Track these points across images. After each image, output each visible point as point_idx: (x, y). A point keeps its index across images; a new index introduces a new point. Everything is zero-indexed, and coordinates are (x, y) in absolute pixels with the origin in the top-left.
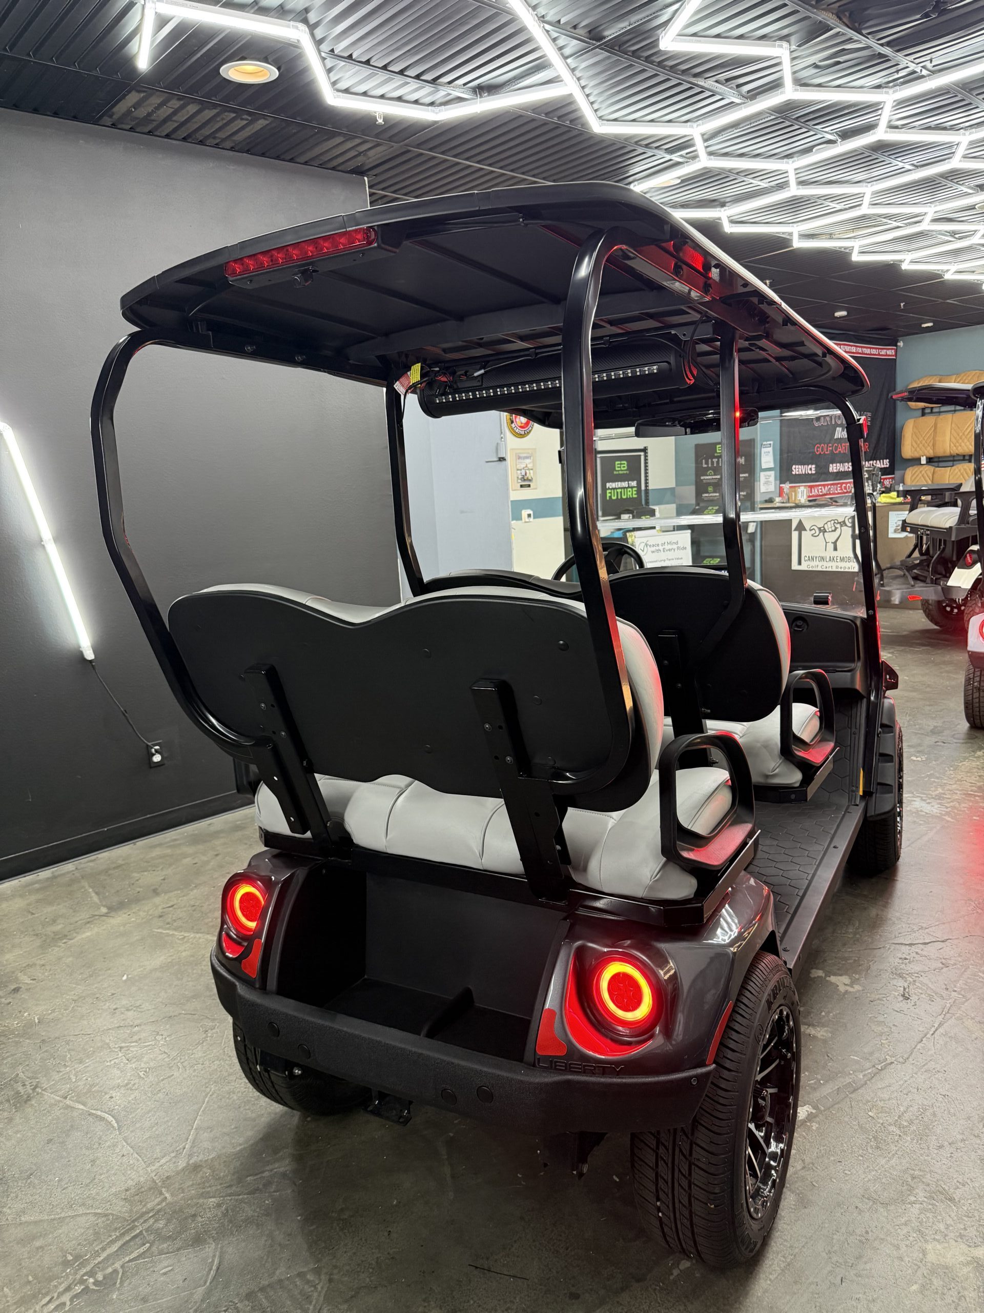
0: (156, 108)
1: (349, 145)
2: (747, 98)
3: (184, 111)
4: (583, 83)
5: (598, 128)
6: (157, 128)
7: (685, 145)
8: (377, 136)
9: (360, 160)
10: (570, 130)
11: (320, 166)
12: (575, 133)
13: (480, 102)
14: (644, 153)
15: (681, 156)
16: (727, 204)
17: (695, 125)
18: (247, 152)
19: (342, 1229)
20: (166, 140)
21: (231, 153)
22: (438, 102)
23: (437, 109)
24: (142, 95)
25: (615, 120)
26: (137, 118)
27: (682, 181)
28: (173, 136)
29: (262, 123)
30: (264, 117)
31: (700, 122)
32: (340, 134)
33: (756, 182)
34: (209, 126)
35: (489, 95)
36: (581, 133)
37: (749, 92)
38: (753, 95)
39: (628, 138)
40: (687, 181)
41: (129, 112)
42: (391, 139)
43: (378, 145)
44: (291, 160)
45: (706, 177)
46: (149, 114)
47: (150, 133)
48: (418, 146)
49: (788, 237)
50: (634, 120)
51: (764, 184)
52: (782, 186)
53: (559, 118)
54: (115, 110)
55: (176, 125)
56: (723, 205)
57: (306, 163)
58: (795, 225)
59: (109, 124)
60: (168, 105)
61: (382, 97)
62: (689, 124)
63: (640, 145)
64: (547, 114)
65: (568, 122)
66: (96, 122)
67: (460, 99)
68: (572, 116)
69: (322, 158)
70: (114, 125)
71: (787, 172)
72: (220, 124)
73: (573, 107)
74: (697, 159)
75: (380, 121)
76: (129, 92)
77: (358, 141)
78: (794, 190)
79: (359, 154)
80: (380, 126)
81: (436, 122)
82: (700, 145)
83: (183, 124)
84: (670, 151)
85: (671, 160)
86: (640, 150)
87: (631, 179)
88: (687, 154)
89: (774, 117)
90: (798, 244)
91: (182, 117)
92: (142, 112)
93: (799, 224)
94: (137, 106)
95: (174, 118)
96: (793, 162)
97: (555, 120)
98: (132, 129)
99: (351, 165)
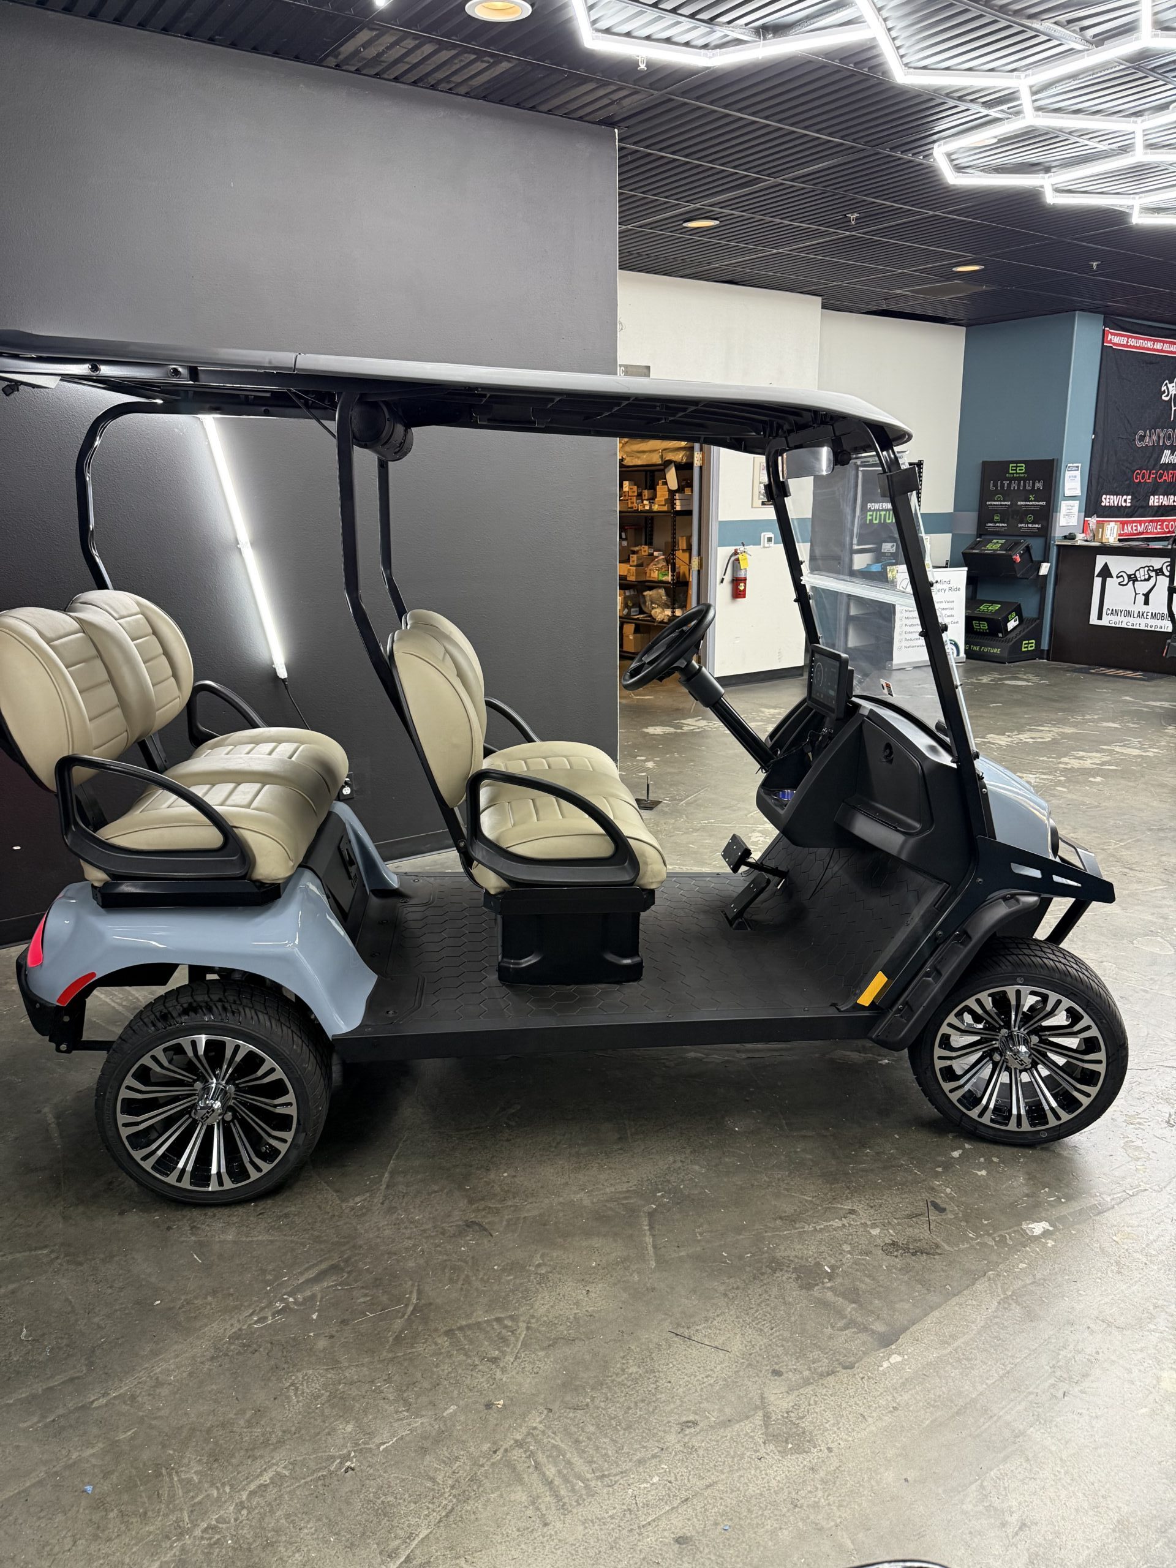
0: (388, 48)
1: (601, 92)
2: (1092, 44)
3: (419, 52)
4: (890, 24)
5: (902, 77)
6: (384, 71)
7: (1008, 98)
8: (635, 82)
9: (613, 109)
10: (868, 78)
11: (565, 115)
12: (875, 81)
13: (764, 46)
14: (956, 107)
15: (1002, 111)
16: (1053, 170)
17: (1023, 75)
18: (484, 98)
19: (539, 1283)
20: (394, 83)
21: (465, 100)
22: (713, 44)
23: (710, 52)
24: (375, 33)
25: (925, 68)
26: (365, 59)
27: (1000, 141)
28: (401, 80)
29: (505, 66)
30: (508, 59)
31: (1030, 72)
32: (592, 80)
33: (1092, 144)
34: (445, 68)
35: (774, 37)
36: (881, 83)
37: (1095, 36)
38: (1100, 40)
39: (937, 91)
40: (1004, 141)
41: (357, 52)
42: (651, 86)
43: (636, 92)
44: (533, 108)
45: (1029, 136)
46: (379, 55)
47: (377, 75)
48: (684, 94)
49: (1127, 211)
50: (947, 69)
51: (1102, 147)
52: (1124, 150)
53: (856, 64)
54: (342, 49)
55: (407, 67)
56: (1047, 170)
57: (549, 112)
58: (1137, 196)
59: (333, 65)
60: (402, 44)
61: (648, 38)
62: (1015, 73)
63: (952, 98)
64: (841, 60)
65: (866, 70)
66: (320, 63)
67: (738, 42)
68: (874, 62)
69: (567, 106)
70: (338, 67)
71: (1133, 133)
72: (458, 66)
73: (874, 52)
74: (1021, 116)
75: (642, 66)
76: (360, 30)
77: (613, 88)
78: (1140, 156)
79: (612, 103)
80: (642, 71)
81: (708, 68)
82: (1026, 100)
83: (415, 66)
84: (988, 105)
85: (987, 116)
86: (951, 103)
87: (935, 137)
88: (1009, 108)
89: (1124, 67)
90: (1138, 219)
91: (414, 59)
92: (371, 52)
93: (1143, 195)
94: (365, 45)
95: (406, 60)
96: (1142, 121)
97: (851, 66)
98: (358, 71)
99: (601, 115)
